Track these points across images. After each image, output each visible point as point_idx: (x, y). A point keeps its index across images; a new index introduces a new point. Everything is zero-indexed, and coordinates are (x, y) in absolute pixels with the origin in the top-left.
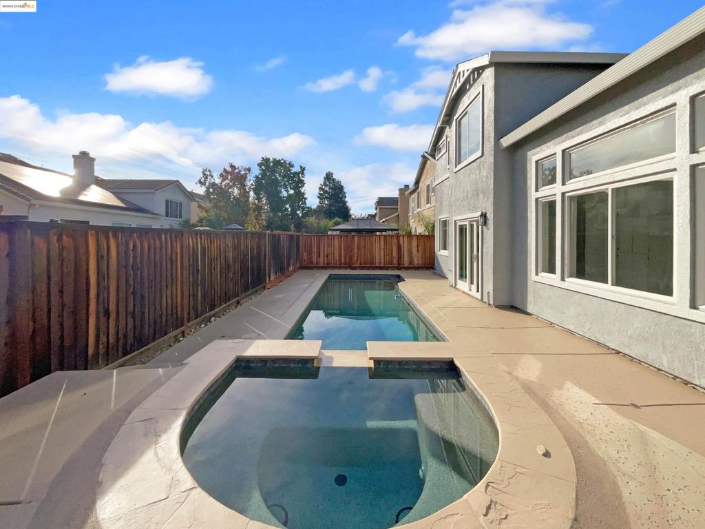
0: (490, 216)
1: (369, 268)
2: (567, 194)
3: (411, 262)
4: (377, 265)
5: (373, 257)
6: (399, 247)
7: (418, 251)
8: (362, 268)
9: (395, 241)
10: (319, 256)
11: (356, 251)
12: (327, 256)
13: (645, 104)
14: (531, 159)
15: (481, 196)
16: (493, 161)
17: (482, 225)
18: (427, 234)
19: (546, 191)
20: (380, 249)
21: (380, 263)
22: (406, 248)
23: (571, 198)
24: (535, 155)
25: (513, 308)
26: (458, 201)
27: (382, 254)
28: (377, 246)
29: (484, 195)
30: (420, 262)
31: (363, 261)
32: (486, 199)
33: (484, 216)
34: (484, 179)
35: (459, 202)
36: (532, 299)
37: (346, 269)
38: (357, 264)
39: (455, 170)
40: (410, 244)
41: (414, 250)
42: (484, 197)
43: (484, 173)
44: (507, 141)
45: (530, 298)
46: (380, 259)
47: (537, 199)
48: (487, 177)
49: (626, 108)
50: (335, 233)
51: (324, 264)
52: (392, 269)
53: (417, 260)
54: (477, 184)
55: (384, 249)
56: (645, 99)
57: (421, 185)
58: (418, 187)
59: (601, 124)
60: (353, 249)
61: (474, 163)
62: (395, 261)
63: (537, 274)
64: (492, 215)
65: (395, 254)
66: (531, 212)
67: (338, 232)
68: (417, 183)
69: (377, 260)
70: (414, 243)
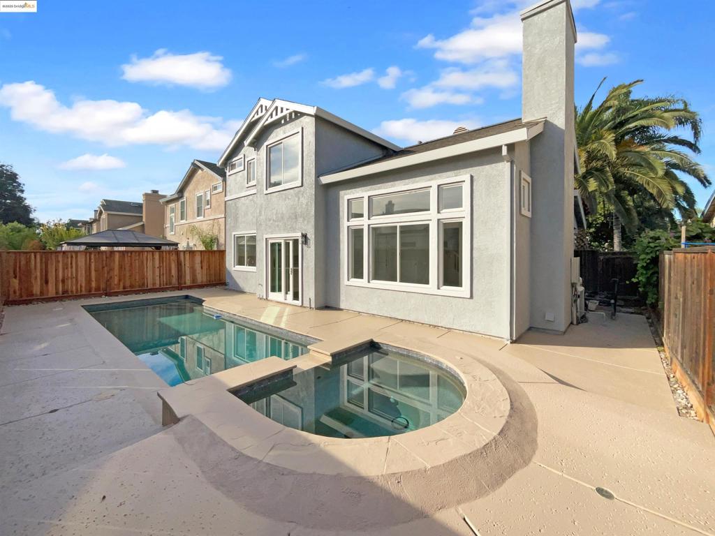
0: (311, 236)
1: (137, 292)
2: (371, 226)
3: (194, 280)
4: (150, 286)
5: (143, 277)
6: (179, 264)
7: (202, 268)
8: (126, 293)
9: (174, 257)
10: (47, 282)
11: (116, 272)
12: (63, 281)
13: (417, 182)
14: (343, 198)
15: (301, 220)
16: (314, 193)
17: (302, 243)
18: (204, 249)
19: (355, 222)
20: (154, 267)
21: (154, 284)
22: (187, 265)
23: (373, 228)
24: (346, 195)
25: (327, 307)
26: (270, 220)
27: (157, 273)
28: (150, 264)
29: (304, 219)
30: (205, 280)
31: (128, 284)
32: (306, 222)
33: (305, 236)
34: (304, 206)
35: (271, 222)
36: (344, 299)
37: (101, 297)
38: (119, 288)
39: (265, 192)
40: (192, 261)
41: (198, 266)
42: (303, 221)
43: (304, 201)
44: (326, 179)
45: (343, 297)
46: (154, 279)
47: (348, 227)
48: (307, 204)
49: (407, 181)
50: (77, 248)
51: (57, 293)
52: (171, 291)
53: (201, 277)
54: (295, 208)
55: (160, 267)
56: (417, 179)
57: (186, 194)
58: (182, 197)
59: (393, 186)
60: (111, 269)
61: (292, 191)
62: (174, 281)
63: (348, 280)
64: (313, 237)
65: (174, 272)
66: (343, 236)
67: (83, 248)
68: (181, 191)
69: (150, 281)
70: (198, 259)
